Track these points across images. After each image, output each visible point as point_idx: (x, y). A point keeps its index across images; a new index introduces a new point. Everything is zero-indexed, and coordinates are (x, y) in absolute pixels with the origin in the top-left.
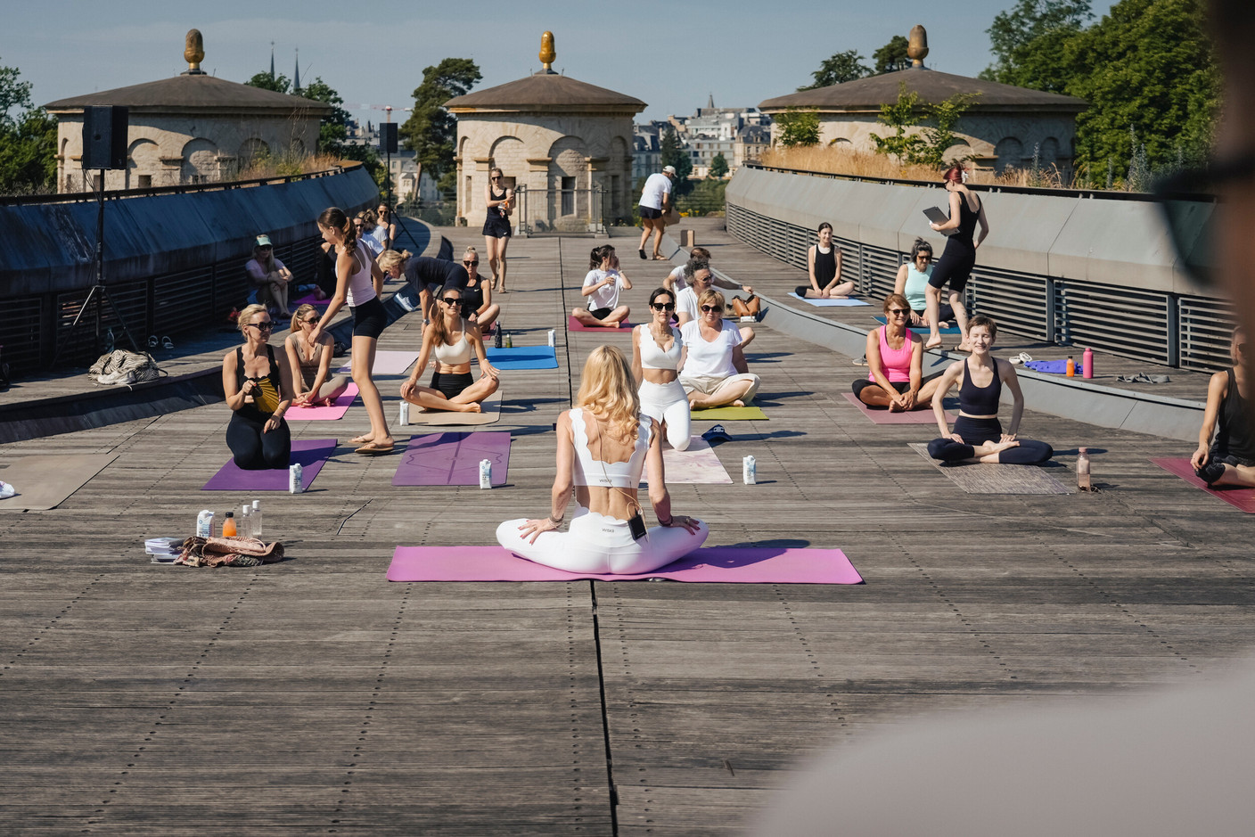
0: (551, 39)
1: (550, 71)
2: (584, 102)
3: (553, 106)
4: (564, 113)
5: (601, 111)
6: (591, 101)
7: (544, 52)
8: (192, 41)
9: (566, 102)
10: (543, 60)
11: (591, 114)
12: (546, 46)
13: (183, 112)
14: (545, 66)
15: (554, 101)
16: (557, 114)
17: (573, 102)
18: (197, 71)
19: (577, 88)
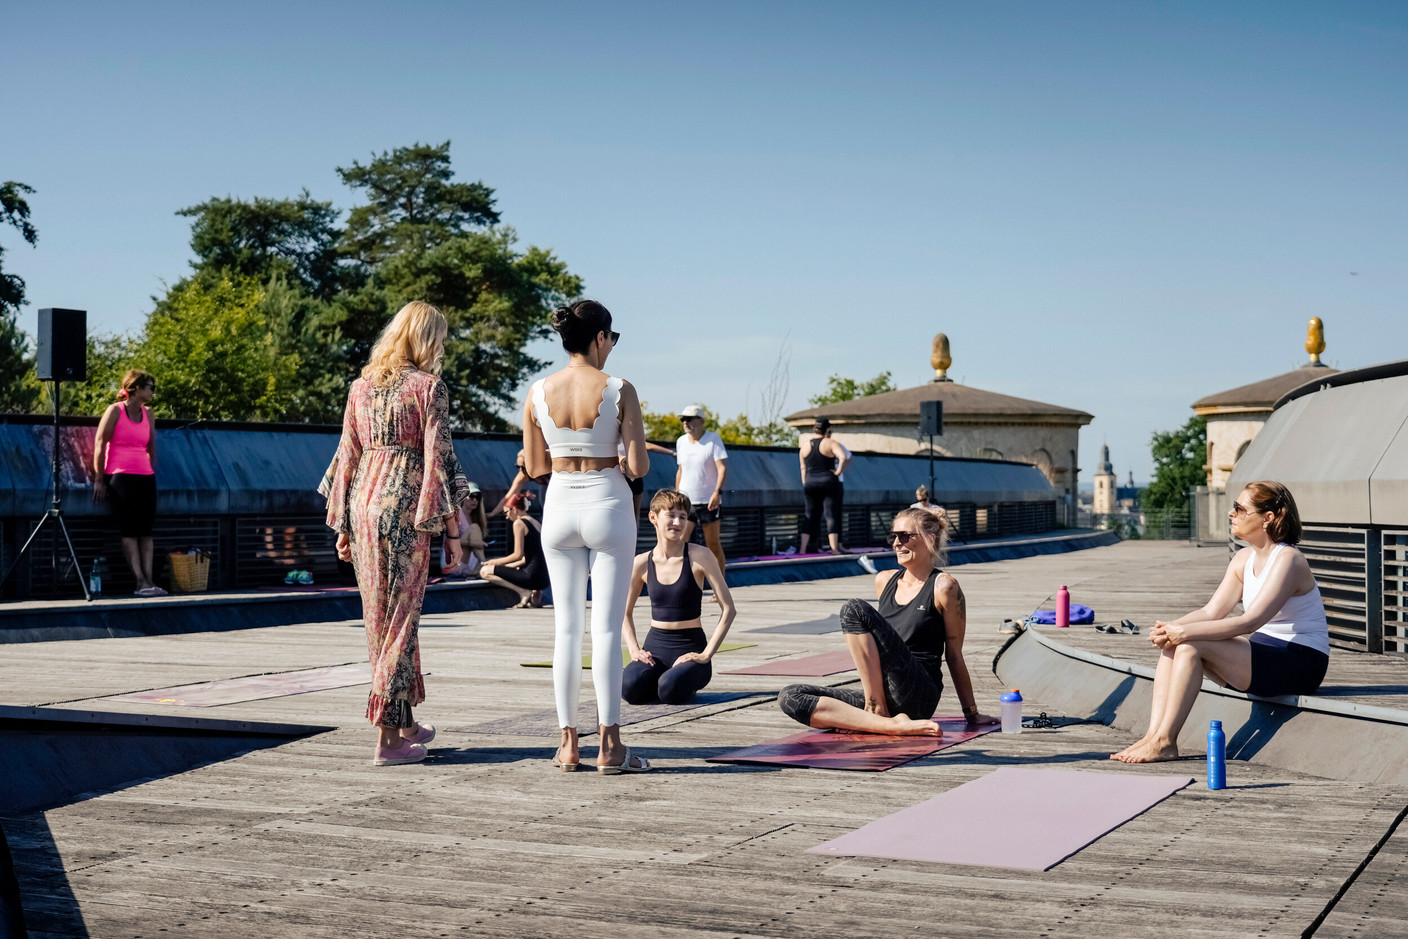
0: (1320, 326)
1: (1318, 364)
7: (1311, 341)
8: (937, 346)
10: (1310, 351)
12: (1313, 334)
13: (907, 420)
14: (1313, 357)
18: (943, 379)
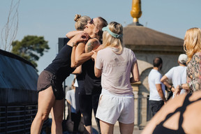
1: (138, 24)
2: (164, 44)
3: (143, 46)
4: (150, 52)
5: (174, 50)
6: (168, 44)
7: (134, 10)
9: (152, 44)
11: (168, 52)
12: (136, 7)
14: (135, 20)
15: (144, 43)
16: (145, 52)
17: (157, 44)
19: (157, 35)
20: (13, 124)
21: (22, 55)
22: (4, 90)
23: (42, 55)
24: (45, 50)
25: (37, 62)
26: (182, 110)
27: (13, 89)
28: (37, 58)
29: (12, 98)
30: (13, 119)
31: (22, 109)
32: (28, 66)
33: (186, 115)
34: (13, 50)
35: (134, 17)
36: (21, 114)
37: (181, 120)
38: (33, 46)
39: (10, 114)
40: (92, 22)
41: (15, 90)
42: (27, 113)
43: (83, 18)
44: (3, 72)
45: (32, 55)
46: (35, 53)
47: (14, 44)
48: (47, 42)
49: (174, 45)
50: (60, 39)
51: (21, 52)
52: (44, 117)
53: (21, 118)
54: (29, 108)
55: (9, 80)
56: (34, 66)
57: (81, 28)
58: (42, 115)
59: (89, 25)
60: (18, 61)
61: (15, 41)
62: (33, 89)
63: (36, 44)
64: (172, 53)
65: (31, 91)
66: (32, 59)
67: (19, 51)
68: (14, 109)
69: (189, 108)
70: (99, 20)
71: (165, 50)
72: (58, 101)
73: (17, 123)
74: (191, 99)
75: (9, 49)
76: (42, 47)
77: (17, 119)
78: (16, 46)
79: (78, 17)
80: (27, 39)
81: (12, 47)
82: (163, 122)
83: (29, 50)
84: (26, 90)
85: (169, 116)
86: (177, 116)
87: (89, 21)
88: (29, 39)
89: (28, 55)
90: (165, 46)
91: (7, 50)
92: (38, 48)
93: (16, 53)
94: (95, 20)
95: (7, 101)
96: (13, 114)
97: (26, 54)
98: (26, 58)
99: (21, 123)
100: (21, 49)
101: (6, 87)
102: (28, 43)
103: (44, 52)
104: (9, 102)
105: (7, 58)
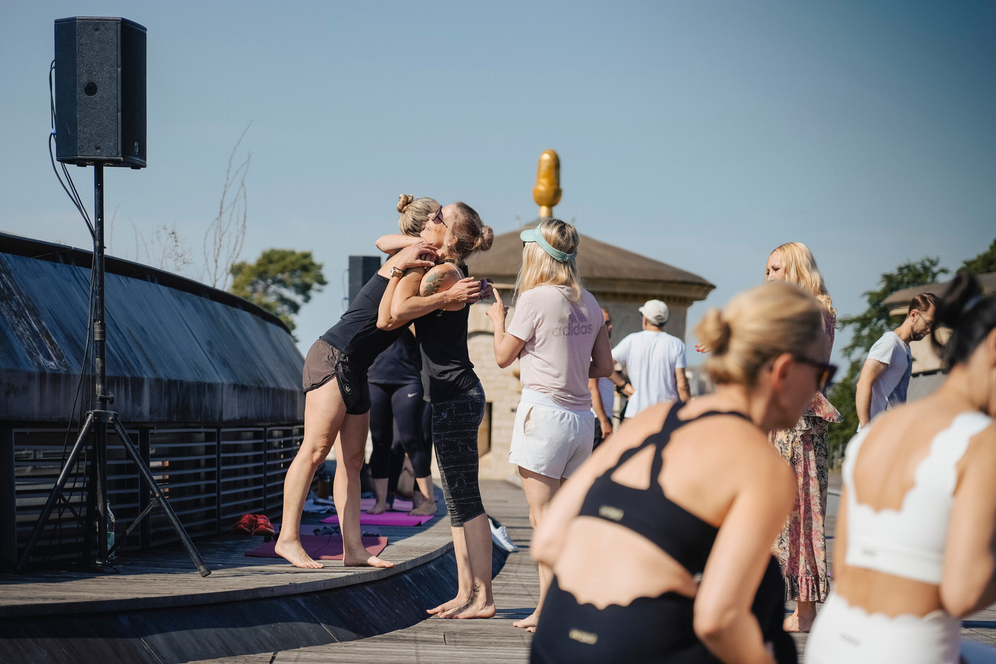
0: (556, 164)
2: (616, 275)
5: (642, 291)
6: (626, 274)
7: (543, 186)
10: (540, 202)
12: (547, 176)
14: (544, 211)
20: (235, 473)
21: (256, 299)
22: (212, 387)
23: (307, 299)
24: (316, 286)
25: (294, 318)
26: (659, 440)
27: (235, 386)
28: (295, 308)
29: (231, 407)
30: (236, 461)
31: (257, 435)
32: (271, 326)
33: (670, 453)
34: (235, 287)
35: (540, 204)
36: (256, 447)
37: (657, 466)
38: (285, 276)
39: (228, 449)
40: (439, 219)
41: (240, 388)
42: (270, 446)
43: (418, 204)
44: (209, 343)
45: (283, 300)
46: (289, 294)
47: (237, 270)
48: (320, 267)
49: (641, 277)
50: (353, 260)
51: (255, 291)
52: (317, 455)
53: (256, 459)
54: (276, 433)
55: (225, 363)
56: (288, 328)
57: (414, 230)
58: (314, 451)
59: (430, 224)
60: (247, 314)
61: (238, 262)
62: (285, 385)
63: (293, 272)
64: (625, 296)
65: (281, 392)
66: (282, 310)
67: (249, 289)
68: (238, 436)
69: (678, 436)
70: (458, 211)
71: (619, 290)
72: (352, 416)
73: (246, 471)
74: (683, 414)
75: (225, 283)
76: (308, 280)
77: (246, 460)
78: (241, 277)
79: (407, 202)
80: (269, 258)
81: (231, 279)
82: (611, 471)
83: (273, 288)
84: (268, 389)
85: (627, 455)
86: (648, 454)
87: (432, 215)
88: (275, 257)
89: (271, 300)
90: (620, 280)
91: (219, 287)
92: (297, 281)
93: (240, 295)
94: (448, 212)
95: (221, 415)
96: (236, 448)
97: (268, 297)
98: (267, 306)
99: (257, 470)
100: (253, 284)
101: (219, 381)
102: (272, 267)
103: (312, 293)
104: (225, 418)
105: (218, 305)
